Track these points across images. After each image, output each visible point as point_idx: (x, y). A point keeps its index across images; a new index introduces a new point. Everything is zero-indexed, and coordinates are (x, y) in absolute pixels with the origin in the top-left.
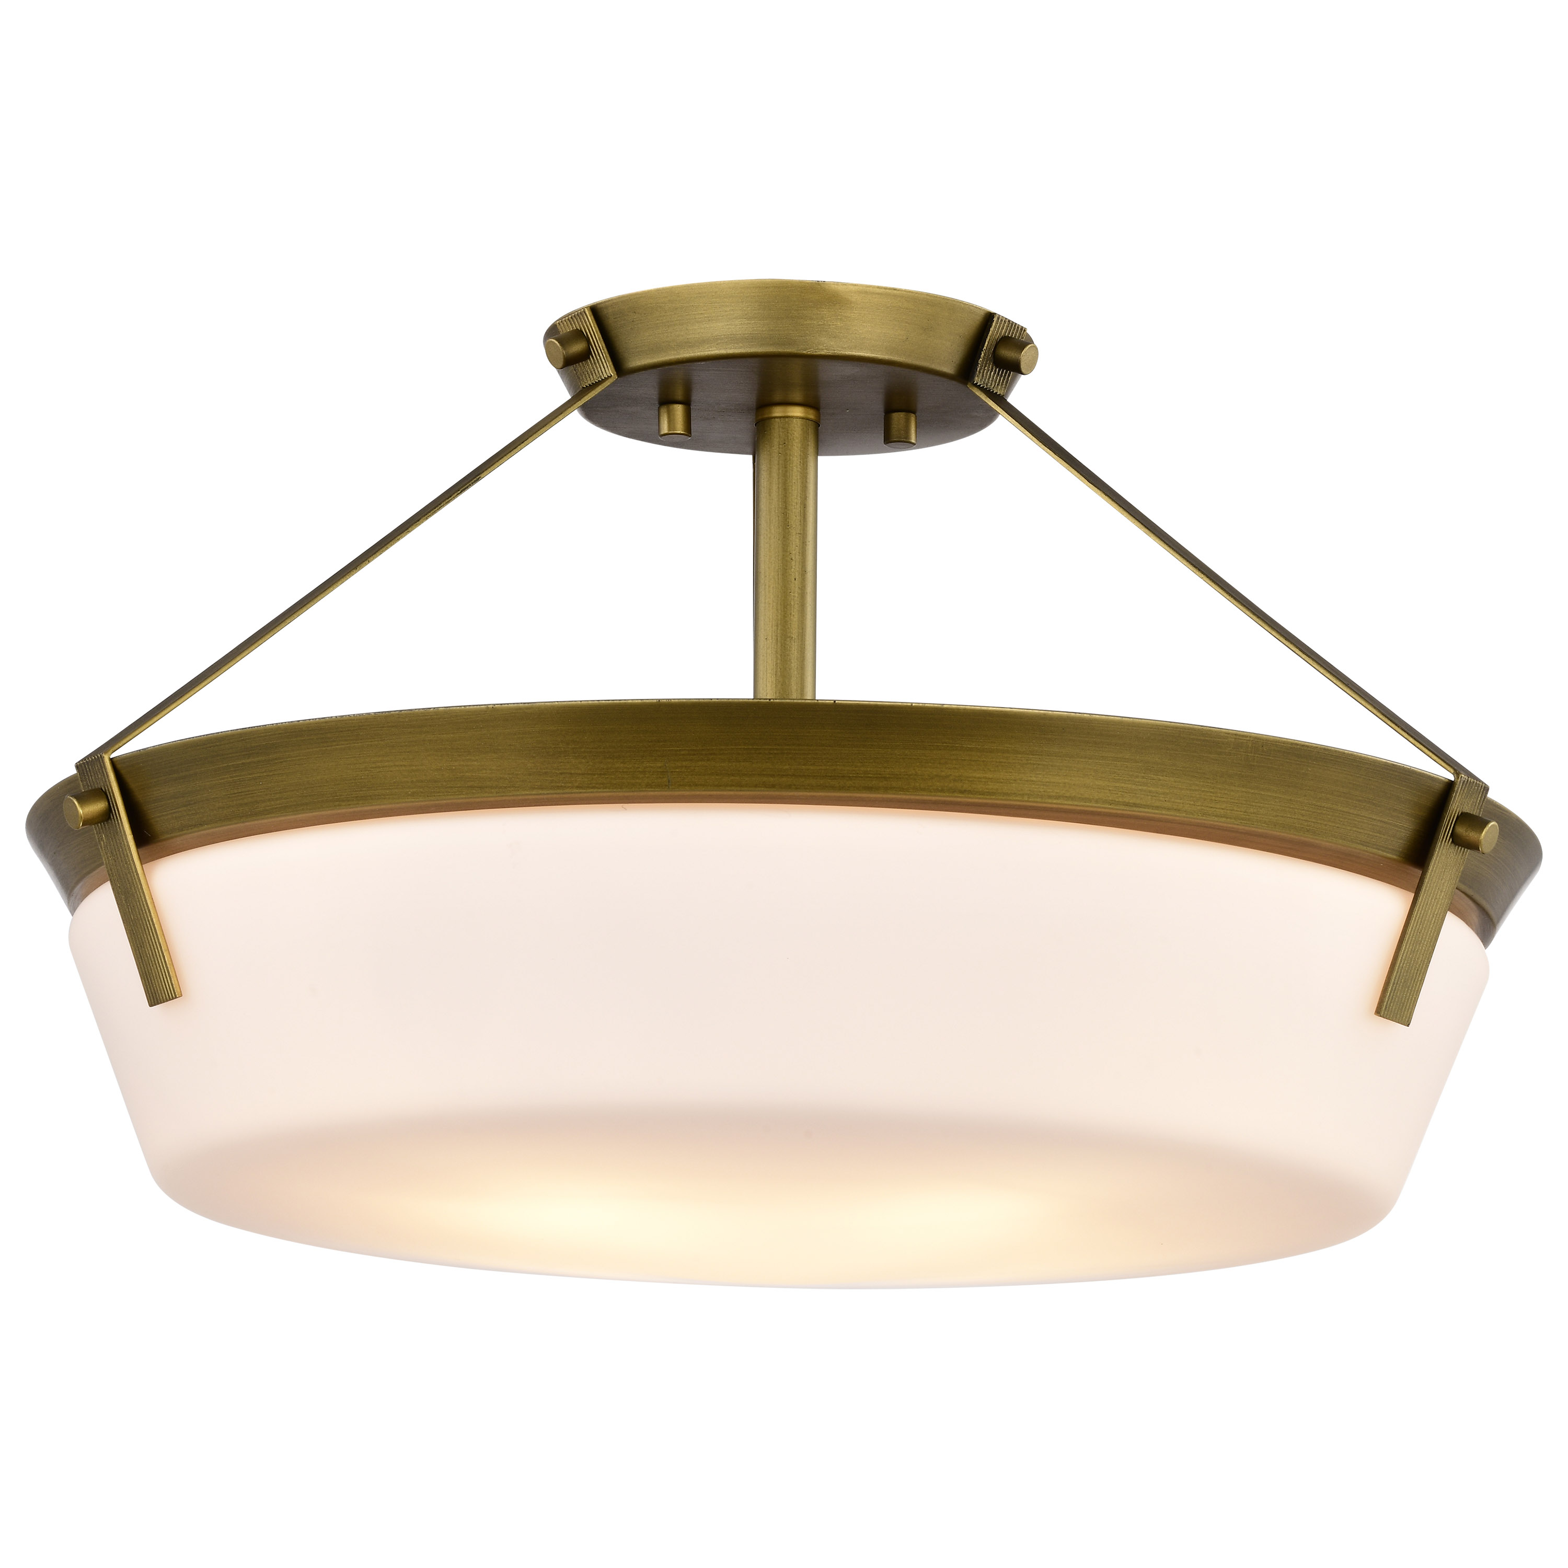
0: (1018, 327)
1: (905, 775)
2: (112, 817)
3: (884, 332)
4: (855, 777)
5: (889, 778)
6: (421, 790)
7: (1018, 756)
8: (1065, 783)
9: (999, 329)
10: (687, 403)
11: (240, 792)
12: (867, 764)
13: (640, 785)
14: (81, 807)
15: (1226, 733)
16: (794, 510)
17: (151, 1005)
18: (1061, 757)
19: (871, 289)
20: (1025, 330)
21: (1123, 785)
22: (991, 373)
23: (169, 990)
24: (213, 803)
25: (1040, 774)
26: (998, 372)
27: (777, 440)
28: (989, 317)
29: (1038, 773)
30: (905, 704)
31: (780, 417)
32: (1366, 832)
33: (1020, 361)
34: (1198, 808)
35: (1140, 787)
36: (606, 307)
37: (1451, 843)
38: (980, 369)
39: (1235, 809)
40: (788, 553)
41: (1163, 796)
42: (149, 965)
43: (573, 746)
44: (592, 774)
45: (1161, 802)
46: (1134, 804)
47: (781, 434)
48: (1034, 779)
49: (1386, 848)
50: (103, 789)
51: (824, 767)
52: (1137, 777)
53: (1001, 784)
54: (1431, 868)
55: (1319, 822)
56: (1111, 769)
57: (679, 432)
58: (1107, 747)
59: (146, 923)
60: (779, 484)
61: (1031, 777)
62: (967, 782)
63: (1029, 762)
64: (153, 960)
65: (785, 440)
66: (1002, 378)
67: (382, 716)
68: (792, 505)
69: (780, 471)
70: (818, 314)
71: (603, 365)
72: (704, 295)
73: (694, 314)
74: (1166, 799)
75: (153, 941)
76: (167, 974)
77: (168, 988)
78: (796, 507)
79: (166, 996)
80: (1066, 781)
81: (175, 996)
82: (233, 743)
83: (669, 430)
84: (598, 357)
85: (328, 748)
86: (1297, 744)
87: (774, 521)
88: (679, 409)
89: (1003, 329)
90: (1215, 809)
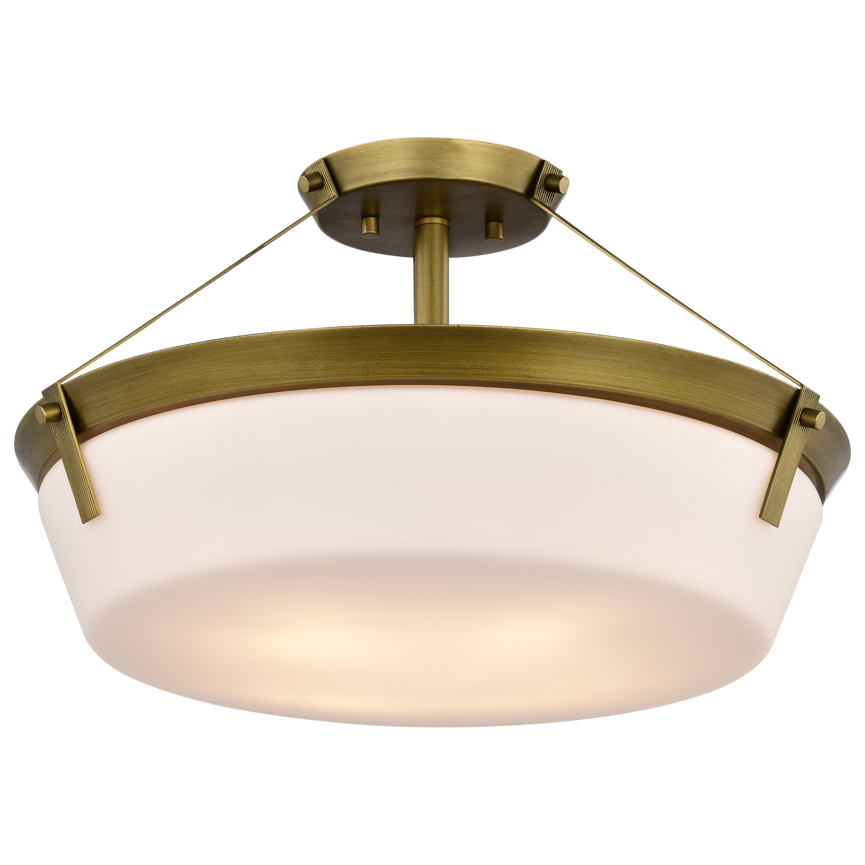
0: (558, 170)
1: (497, 367)
2: (62, 418)
3: (484, 167)
4: (471, 368)
5: (489, 369)
6: (232, 384)
7: (560, 357)
8: (586, 374)
9: (547, 169)
10: (377, 217)
11: (132, 394)
12: (477, 361)
13: (352, 374)
14: (45, 411)
15: (674, 349)
16: (436, 273)
17: (84, 523)
18: (583, 358)
19: (477, 143)
20: (561, 172)
21: (617, 376)
22: (543, 194)
23: (93, 511)
24: (118, 402)
25: (572, 368)
26: (547, 194)
27: (427, 236)
28: (542, 163)
29: (571, 367)
30: (497, 327)
31: (428, 223)
32: (752, 413)
33: (559, 187)
34: (660, 391)
35: (627, 378)
36: (332, 158)
37: (800, 425)
38: (537, 191)
39: (680, 393)
40: (433, 295)
41: (639, 383)
42: (83, 499)
43: (315, 354)
44: (325, 369)
45: (638, 387)
46: (624, 387)
47: (429, 232)
48: (568, 371)
49: (764, 424)
50: (57, 402)
51: (453, 363)
52: (625, 372)
53: (551, 373)
54: (788, 437)
55: (726, 404)
56: (611, 366)
57: (373, 232)
58: (608, 354)
59: (81, 475)
60: (427, 259)
61: (567, 369)
62: (532, 372)
63: (566, 361)
64: (85, 496)
65: (431, 235)
66: (549, 197)
67: (211, 342)
68: (435, 270)
69: (429, 252)
70: (448, 156)
71: (331, 190)
72: (386, 147)
73: (380, 158)
74: (642, 385)
75: (85, 485)
76: (92, 502)
77: (93, 510)
78: (437, 271)
79: (92, 515)
80: (586, 372)
81: (97, 514)
82: (129, 365)
83: (367, 231)
84: (328, 186)
85: (181, 363)
86: (713, 358)
87: (425, 278)
88: (372, 220)
89: (549, 169)
90: (668, 392)
